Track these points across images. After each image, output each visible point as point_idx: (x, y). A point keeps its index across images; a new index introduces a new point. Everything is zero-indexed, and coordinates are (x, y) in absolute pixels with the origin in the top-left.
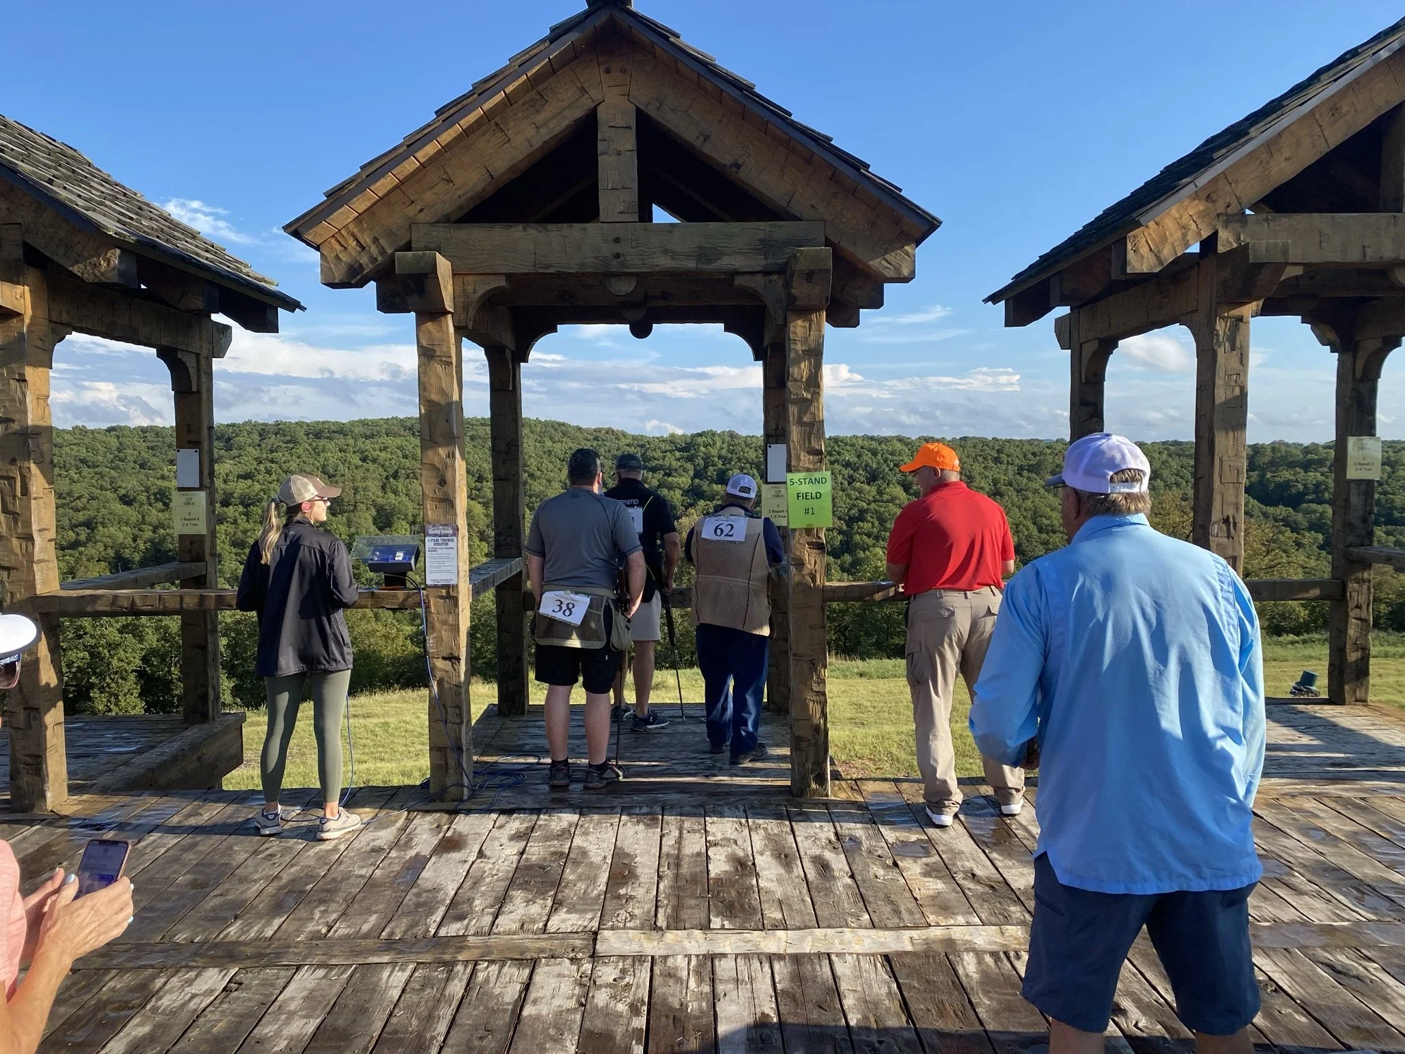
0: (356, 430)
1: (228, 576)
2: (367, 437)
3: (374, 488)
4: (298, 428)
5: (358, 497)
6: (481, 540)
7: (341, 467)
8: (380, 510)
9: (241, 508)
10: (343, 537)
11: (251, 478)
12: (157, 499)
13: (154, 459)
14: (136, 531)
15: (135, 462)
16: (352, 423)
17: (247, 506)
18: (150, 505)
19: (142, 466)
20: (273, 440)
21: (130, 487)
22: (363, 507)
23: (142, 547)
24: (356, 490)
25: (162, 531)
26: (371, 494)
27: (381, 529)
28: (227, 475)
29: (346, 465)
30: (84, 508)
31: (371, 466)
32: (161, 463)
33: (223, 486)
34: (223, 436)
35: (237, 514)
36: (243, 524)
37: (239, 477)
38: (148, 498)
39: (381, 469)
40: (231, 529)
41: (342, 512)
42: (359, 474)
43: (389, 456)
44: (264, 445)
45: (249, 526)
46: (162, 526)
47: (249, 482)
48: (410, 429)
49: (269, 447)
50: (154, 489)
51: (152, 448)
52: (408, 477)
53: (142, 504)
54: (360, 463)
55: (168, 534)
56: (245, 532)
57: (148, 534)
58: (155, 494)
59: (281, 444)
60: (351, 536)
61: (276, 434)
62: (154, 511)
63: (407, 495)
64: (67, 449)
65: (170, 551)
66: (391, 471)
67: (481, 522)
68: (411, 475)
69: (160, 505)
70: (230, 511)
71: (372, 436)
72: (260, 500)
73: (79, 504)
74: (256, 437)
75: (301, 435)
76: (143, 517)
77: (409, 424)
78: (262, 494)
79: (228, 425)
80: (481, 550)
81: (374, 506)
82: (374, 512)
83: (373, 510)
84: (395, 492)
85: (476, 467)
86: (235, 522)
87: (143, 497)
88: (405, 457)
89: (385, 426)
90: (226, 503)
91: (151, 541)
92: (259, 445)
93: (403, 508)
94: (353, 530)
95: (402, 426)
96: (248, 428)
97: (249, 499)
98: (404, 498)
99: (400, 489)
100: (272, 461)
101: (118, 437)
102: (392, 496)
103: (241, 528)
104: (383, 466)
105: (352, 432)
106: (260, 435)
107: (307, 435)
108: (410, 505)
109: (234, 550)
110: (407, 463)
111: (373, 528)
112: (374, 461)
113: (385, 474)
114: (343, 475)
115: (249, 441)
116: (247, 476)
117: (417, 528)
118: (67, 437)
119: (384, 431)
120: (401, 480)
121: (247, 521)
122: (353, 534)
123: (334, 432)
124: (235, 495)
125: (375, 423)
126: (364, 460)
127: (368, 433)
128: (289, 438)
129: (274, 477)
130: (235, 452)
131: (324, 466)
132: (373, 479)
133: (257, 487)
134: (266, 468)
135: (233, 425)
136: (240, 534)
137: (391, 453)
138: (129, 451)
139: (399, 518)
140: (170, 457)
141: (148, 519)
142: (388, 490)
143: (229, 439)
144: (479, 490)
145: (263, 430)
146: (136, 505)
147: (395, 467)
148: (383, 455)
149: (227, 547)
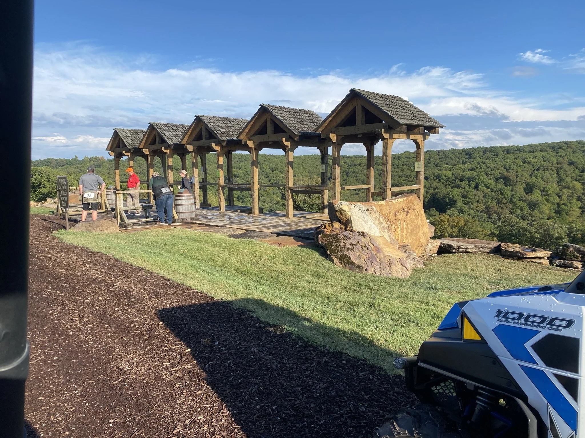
0: (526, 149)
1: (458, 209)
2: (530, 152)
3: (526, 175)
4: (500, 149)
5: (518, 179)
6: (577, 201)
7: (513, 166)
8: (528, 185)
9: (467, 182)
10: (509, 196)
11: (473, 170)
12: (437, 178)
13: (441, 163)
14: (428, 190)
15: (434, 164)
16: (525, 146)
17: (470, 181)
18: (434, 180)
19: (436, 166)
20: (488, 154)
21: (428, 173)
22: (520, 183)
23: (429, 196)
24: (517, 176)
25: (436, 190)
26: (524, 178)
27: (527, 193)
28: (464, 169)
29: (516, 165)
30: (412, 181)
31: (527, 165)
32: (443, 164)
33: (462, 173)
34: (468, 153)
35: (466, 185)
36: (467, 189)
37: (469, 170)
38: (434, 178)
39: (531, 167)
40: (462, 191)
41: (510, 185)
42: (521, 168)
43: (536, 161)
44: (484, 157)
45: (469, 190)
46: (437, 188)
47: (473, 172)
48: (553, 148)
49: (486, 157)
50: (436, 174)
51: (441, 158)
52: (544, 170)
53: (431, 180)
54: (522, 164)
55: (438, 192)
56: (467, 192)
57: (432, 191)
58: (436, 176)
59: (491, 156)
60: (512, 196)
61: (490, 152)
62: (435, 183)
63: (542, 178)
64: (411, 159)
65: (439, 198)
66: (537, 167)
67: (579, 192)
68: (546, 169)
69: (437, 180)
70: (463, 183)
71: (533, 152)
72: (475, 180)
73: (410, 179)
74: (482, 153)
75: (501, 152)
76: (431, 185)
77: (552, 146)
78: (476, 177)
79: (471, 149)
80: (577, 205)
81: (525, 183)
82: (524, 186)
83: (524, 185)
84: (536, 177)
85: (581, 166)
86: (464, 188)
87: (432, 178)
88: (545, 161)
89: (540, 147)
90: (462, 180)
91: (432, 194)
92: (482, 157)
93: (538, 184)
94: (513, 193)
95: (549, 146)
96: (479, 149)
97: (471, 179)
98: (540, 180)
99: (539, 176)
100: (484, 163)
101: (429, 154)
102: (535, 178)
103: (466, 190)
104: (532, 165)
105: (524, 150)
106: (484, 152)
107: (503, 152)
108: (542, 183)
109: (462, 199)
110: (545, 164)
111: (523, 193)
112: (529, 163)
113: (533, 169)
114: (513, 169)
115: (478, 155)
116: (472, 169)
117: (544, 193)
118: (412, 155)
119: (539, 149)
120: (541, 171)
121: (469, 188)
122: (513, 195)
123: (515, 150)
124: (466, 177)
125: (536, 146)
126: (524, 162)
127: (532, 150)
128: (495, 153)
129: (483, 170)
130: (472, 160)
131: (505, 165)
132: (527, 171)
133: (475, 174)
134: (480, 166)
135: (473, 149)
136: (465, 193)
137: (538, 159)
138: (432, 160)
139: (536, 189)
140: (447, 162)
141: (432, 186)
142: (533, 176)
143: (471, 154)
144: (581, 176)
145: (485, 150)
146: (429, 180)
147: (539, 166)
148: (534, 160)
149: (460, 198)
